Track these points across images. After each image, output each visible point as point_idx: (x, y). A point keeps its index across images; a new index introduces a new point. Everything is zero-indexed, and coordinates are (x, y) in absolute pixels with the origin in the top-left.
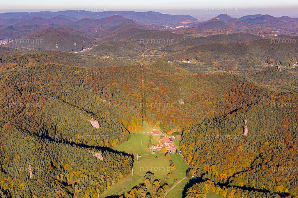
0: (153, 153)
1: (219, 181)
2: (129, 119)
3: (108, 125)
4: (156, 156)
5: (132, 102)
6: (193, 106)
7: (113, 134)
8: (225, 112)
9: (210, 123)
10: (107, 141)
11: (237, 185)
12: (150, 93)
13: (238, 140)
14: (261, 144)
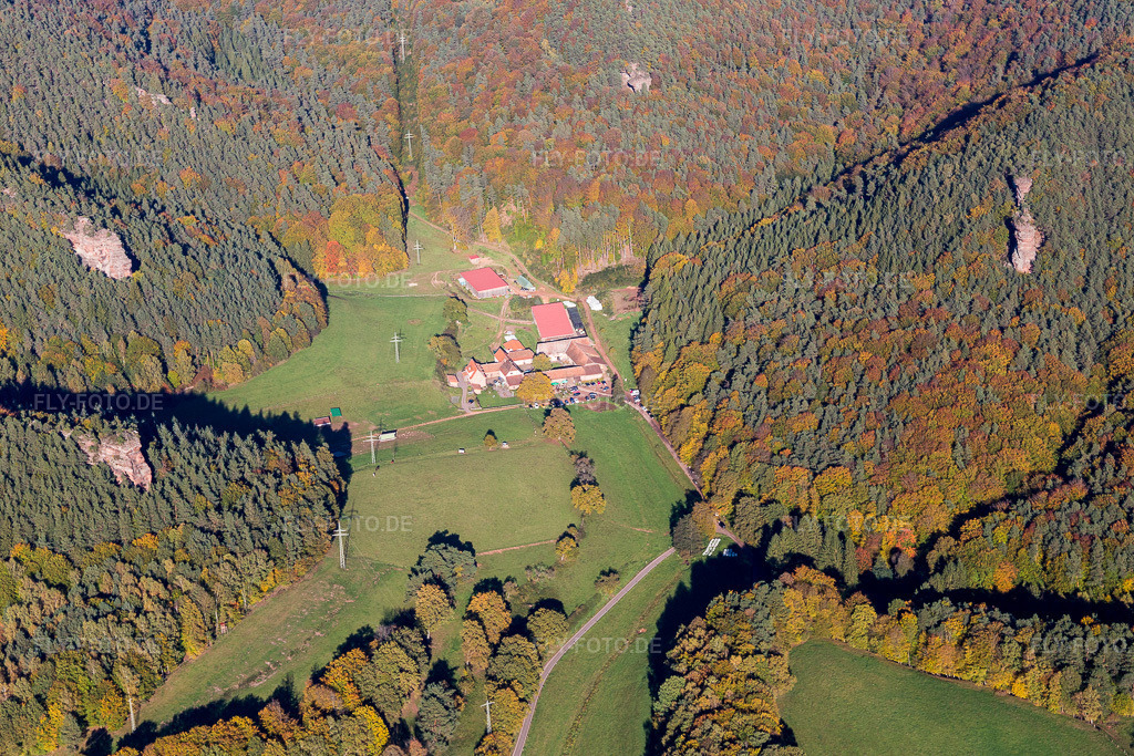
0: (471, 410)
1: (866, 565)
2: (314, 206)
3: (185, 253)
4: (490, 432)
5: (336, 93)
6: (706, 101)
7: (220, 306)
8: (901, 129)
9: (812, 205)
10: (183, 358)
11: (974, 581)
12: (441, 30)
13: (978, 307)
14: (1115, 317)
